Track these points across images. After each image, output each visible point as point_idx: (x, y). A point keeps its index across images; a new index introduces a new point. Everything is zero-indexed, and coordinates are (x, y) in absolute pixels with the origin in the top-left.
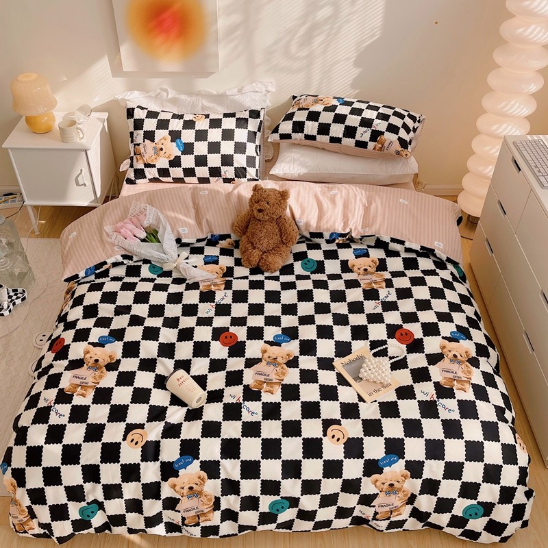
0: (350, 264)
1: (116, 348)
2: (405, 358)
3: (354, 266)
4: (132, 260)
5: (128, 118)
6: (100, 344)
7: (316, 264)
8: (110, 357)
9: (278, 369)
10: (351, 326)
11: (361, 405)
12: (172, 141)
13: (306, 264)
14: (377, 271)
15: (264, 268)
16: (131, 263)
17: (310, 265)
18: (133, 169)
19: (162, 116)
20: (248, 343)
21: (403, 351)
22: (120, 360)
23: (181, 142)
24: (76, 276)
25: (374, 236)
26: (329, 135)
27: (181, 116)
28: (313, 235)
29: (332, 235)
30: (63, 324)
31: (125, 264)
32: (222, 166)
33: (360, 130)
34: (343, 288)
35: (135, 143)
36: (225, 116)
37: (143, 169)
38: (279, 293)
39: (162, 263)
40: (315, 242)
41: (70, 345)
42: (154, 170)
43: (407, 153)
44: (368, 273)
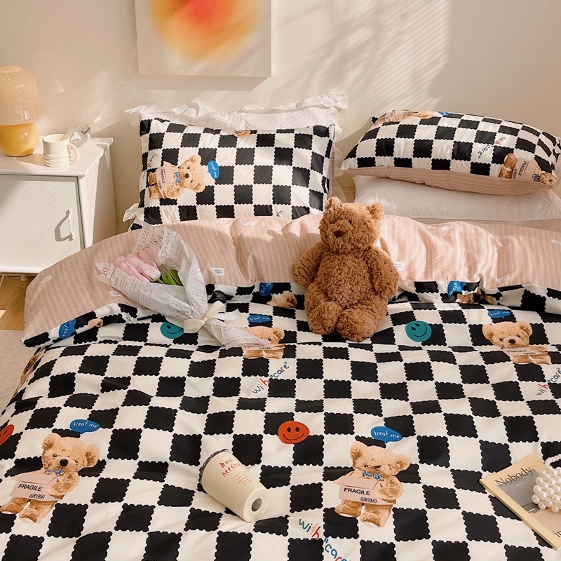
0: (485, 331)
1: (100, 440)
3: (492, 335)
4: (135, 316)
5: (141, 134)
6: (74, 432)
7: (430, 330)
8: (87, 456)
9: (384, 484)
10: (504, 418)
12: (202, 164)
13: (413, 329)
15: (346, 332)
16: (133, 321)
17: (419, 331)
18: (143, 209)
19: (189, 130)
20: (329, 439)
22: (104, 462)
23: (216, 165)
24: (44, 337)
25: (520, 286)
26: (430, 157)
27: (218, 131)
28: (421, 287)
29: (451, 285)
30: (14, 404)
31: (124, 321)
32: (274, 203)
33: (477, 147)
34: (481, 362)
35: (148, 168)
36: (279, 131)
37: (158, 208)
38: (375, 366)
39: (182, 321)
40: (424, 300)
41: (22, 433)
42: (175, 209)
43: (552, 178)
44: (518, 346)
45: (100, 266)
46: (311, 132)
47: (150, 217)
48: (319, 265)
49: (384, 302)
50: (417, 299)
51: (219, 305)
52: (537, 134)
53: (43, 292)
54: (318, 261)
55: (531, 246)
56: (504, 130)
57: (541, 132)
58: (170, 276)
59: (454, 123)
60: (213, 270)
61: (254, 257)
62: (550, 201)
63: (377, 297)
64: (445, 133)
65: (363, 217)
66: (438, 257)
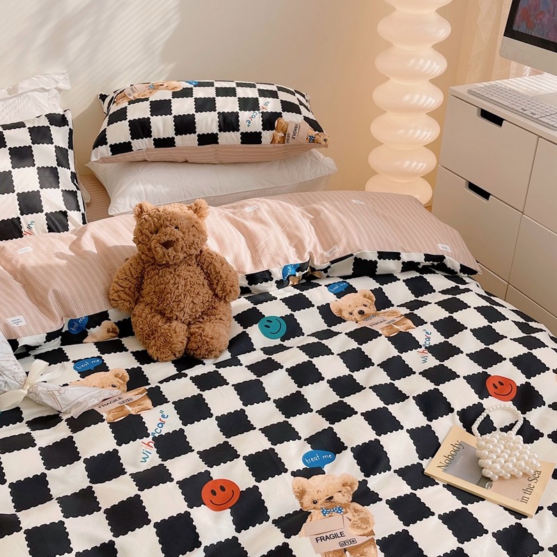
0: (334, 309)
2: (526, 421)
3: (340, 311)
7: (284, 324)
10: (413, 398)
13: (267, 327)
14: (378, 309)
17: (274, 326)
20: (264, 487)
25: (352, 255)
26: (195, 132)
28: (252, 279)
29: (285, 270)
32: (22, 214)
33: (244, 116)
34: (354, 344)
36: (5, 127)
38: (259, 383)
40: (258, 291)
43: (326, 137)
46: (46, 123)
50: (249, 291)
52: (292, 93)
55: (340, 211)
56: (263, 93)
59: (209, 93)
64: (205, 105)
65: (189, 218)
66: (262, 243)
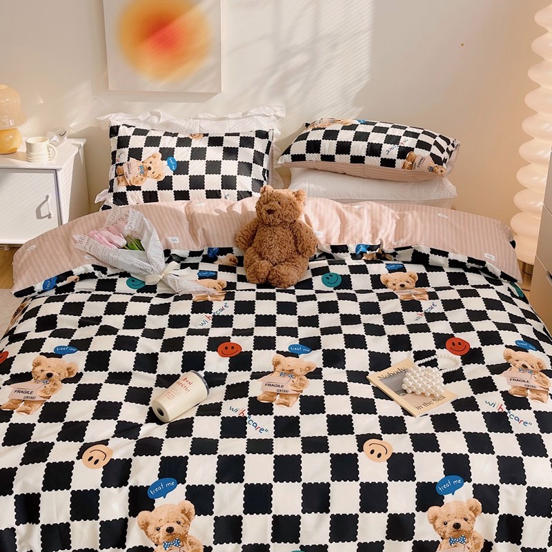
0: (382, 279)
1: (78, 360)
2: (461, 369)
3: (387, 281)
4: (105, 274)
5: (111, 137)
6: (58, 354)
7: (340, 279)
8: (68, 369)
9: (295, 380)
10: (388, 336)
11: (407, 418)
12: (162, 159)
13: (328, 278)
14: (416, 287)
15: (275, 281)
16: (104, 277)
17: (332, 280)
18: (112, 194)
19: (151, 134)
20: (256, 353)
21: (457, 363)
22: (81, 374)
23: (174, 160)
24: (31, 290)
25: (411, 247)
26: (349, 154)
27: (176, 135)
28: (336, 249)
29: (358, 247)
30: (8, 337)
31: (96, 277)
32: (222, 188)
33: (386, 147)
34: (376, 300)
35: (117, 163)
36: (227, 135)
37: (125, 193)
38: (295, 304)
39: (144, 276)
40: (338, 258)
41: (15, 356)
42: (139, 194)
43: (443, 169)
44: (407, 288)
45: (77, 237)
46: (253, 135)
47: (118, 200)
48: (255, 235)
49: (305, 260)
50: (333, 257)
51: (174, 264)
52: (434, 137)
53: (29, 257)
54: (255, 232)
55: (421, 219)
56: (408, 134)
57: (438, 135)
58: (134, 244)
59: (368, 129)
60: (170, 239)
61: (203, 229)
62: (443, 185)
63: (300, 256)
64: (361, 137)
65: (290, 200)
66: (349, 227)
